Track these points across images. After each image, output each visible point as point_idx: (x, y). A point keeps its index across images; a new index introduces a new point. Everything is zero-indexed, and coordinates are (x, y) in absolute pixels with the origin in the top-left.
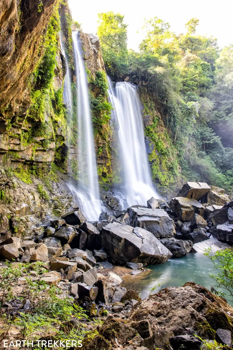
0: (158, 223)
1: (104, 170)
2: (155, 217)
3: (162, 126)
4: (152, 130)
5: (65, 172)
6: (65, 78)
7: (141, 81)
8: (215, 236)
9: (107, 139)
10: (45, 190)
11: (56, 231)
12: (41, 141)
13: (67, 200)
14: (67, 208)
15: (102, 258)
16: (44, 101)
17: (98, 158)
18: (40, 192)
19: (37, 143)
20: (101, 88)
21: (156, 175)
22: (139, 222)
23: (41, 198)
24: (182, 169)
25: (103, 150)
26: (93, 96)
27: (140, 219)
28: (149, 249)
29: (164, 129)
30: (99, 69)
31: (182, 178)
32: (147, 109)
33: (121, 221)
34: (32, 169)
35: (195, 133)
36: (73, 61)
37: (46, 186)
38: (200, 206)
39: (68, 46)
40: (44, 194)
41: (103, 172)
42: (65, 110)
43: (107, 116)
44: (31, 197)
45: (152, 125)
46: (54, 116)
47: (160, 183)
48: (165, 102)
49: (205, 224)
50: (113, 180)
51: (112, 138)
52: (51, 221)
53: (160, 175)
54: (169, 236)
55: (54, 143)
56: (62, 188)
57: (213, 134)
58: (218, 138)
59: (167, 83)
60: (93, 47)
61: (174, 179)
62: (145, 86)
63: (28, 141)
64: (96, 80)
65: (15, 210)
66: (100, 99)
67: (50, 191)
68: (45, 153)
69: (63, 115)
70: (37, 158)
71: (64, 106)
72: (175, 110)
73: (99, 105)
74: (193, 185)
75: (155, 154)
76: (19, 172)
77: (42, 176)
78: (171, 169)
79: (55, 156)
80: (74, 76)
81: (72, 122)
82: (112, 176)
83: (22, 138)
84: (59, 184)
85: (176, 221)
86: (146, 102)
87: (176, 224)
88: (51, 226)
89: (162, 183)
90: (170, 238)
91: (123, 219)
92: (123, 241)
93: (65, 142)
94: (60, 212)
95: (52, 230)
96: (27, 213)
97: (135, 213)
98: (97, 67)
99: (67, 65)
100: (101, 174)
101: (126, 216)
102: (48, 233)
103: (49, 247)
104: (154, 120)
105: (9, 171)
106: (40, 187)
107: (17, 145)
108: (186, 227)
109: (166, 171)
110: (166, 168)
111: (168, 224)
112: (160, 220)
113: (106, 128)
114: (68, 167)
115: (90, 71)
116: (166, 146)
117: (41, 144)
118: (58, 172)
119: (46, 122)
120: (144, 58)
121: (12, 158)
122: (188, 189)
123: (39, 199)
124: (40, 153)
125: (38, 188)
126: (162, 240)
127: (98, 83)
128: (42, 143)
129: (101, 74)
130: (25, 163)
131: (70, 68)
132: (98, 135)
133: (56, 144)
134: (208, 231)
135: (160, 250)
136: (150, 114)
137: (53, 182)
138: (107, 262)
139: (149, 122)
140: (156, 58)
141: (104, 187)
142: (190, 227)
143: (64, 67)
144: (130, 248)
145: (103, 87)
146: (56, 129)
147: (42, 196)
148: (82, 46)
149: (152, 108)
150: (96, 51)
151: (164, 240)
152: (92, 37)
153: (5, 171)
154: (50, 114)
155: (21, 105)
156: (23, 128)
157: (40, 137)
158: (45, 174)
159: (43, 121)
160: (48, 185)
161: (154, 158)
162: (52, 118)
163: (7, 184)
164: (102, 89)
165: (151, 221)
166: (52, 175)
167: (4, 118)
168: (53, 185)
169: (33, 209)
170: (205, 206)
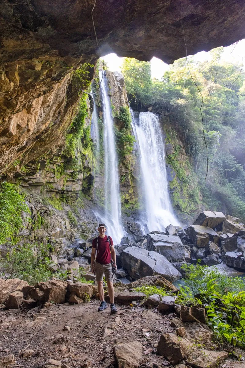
0: (172, 248)
1: (127, 197)
2: (169, 243)
3: (183, 155)
4: (173, 158)
5: (90, 199)
6: (92, 115)
7: (164, 111)
8: (224, 262)
9: (130, 168)
10: (74, 216)
11: (85, 251)
12: (71, 173)
13: (93, 225)
14: (92, 232)
15: (122, 275)
16: (75, 140)
17: (121, 186)
18: (70, 218)
19: (68, 174)
20: (124, 122)
21: (177, 202)
22: (154, 247)
23: (71, 223)
24: (204, 196)
25: (125, 179)
26: (117, 129)
27: (155, 244)
28: (161, 270)
29: (186, 157)
30: (123, 105)
31: (203, 205)
32: (169, 138)
33: (140, 245)
34: (63, 197)
35: (218, 160)
36: (99, 99)
37: (75, 212)
38: (214, 233)
39: (95, 85)
40: (73, 220)
41: (125, 199)
42: (92, 144)
43: (129, 147)
44: (63, 223)
45: (174, 154)
46: (82, 150)
47: (180, 210)
48: (187, 131)
49: (218, 251)
50: (135, 206)
51: (135, 167)
52: (80, 244)
53: (181, 202)
54: (180, 260)
55: (82, 174)
56: (88, 214)
57: (235, 162)
58: (241, 166)
59: (189, 114)
60: (118, 84)
61: (195, 206)
62: (167, 116)
63: (61, 174)
64: (120, 114)
65: (51, 233)
66: (124, 132)
67: (78, 217)
68: (74, 183)
69: (90, 148)
70: (68, 188)
71: (92, 140)
72: (197, 139)
73: (123, 138)
74: (209, 214)
75: (176, 182)
76: (52, 200)
77: (71, 204)
78: (191, 196)
79: (82, 184)
80: (100, 112)
81: (98, 153)
82: (134, 202)
83: (56, 172)
84: (86, 210)
85: (191, 247)
86: (168, 131)
87: (191, 250)
88: (79, 247)
89: (182, 210)
90: (181, 261)
91: (143, 244)
92: (139, 262)
93: (91, 173)
94: (86, 236)
95: (81, 251)
96: (61, 236)
97: (152, 239)
98: (121, 103)
99: (95, 103)
100: (123, 201)
101: (145, 241)
102: (78, 253)
103: (80, 264)
104: (175, 148)
105: (46, 200)
106: (70, 213)
107: (51, 177)
108: (201, 253)
109: (187, 199)
110: (187, 196)
111: (180, 249)
112: (173, 245)
113: (129, 158)
114: (94, 194)
115: (115, 107)
116: (187, 174)
117: (71, 176)
118: (85, 199)
119: (76, 157)
120: (166, 90)
121: (48, 188)
122: (204, 218)
123: (69, 224)
124: (70, 183)
125: (68, 215)
126: (174, 263)
127: (122, 118)
128: (73, 175)
129: (125, 109)
130: (57, 193)
131: (96, 105)
132: (121, 165)
133: (83, 175)
134: (220, 257)
135: (171, 271)
136: (172, 143)
137: (80, 208)
138: (126, 279)
139: (171, 150)
140: (178, 90)
141: (126, 213)
142: (204, 253)
143: (92, 106)
144: (145, 268)
145: (126, 121)
146: (84, 161)
147: (72, 221)
148: (108, 84)
149: (174, 137)
150: (121, 88)
151: (175, 264)
152: (117, 75)
153: (43, 200)
154: (79, 150)
155: (58, 148)
156: (57, 163)
157: (71, 170)
158: (74, 201)
159: (74, 157)
160: (76, 211)
161: (175, 186)
162: (81, 152)
163: (45, 212)
164: (126, 122)
165: (165, 246)
166: (80, 202)
167: (45, 160)
168: (80, 212)
169: (65, 233)
170: (220, 234)
